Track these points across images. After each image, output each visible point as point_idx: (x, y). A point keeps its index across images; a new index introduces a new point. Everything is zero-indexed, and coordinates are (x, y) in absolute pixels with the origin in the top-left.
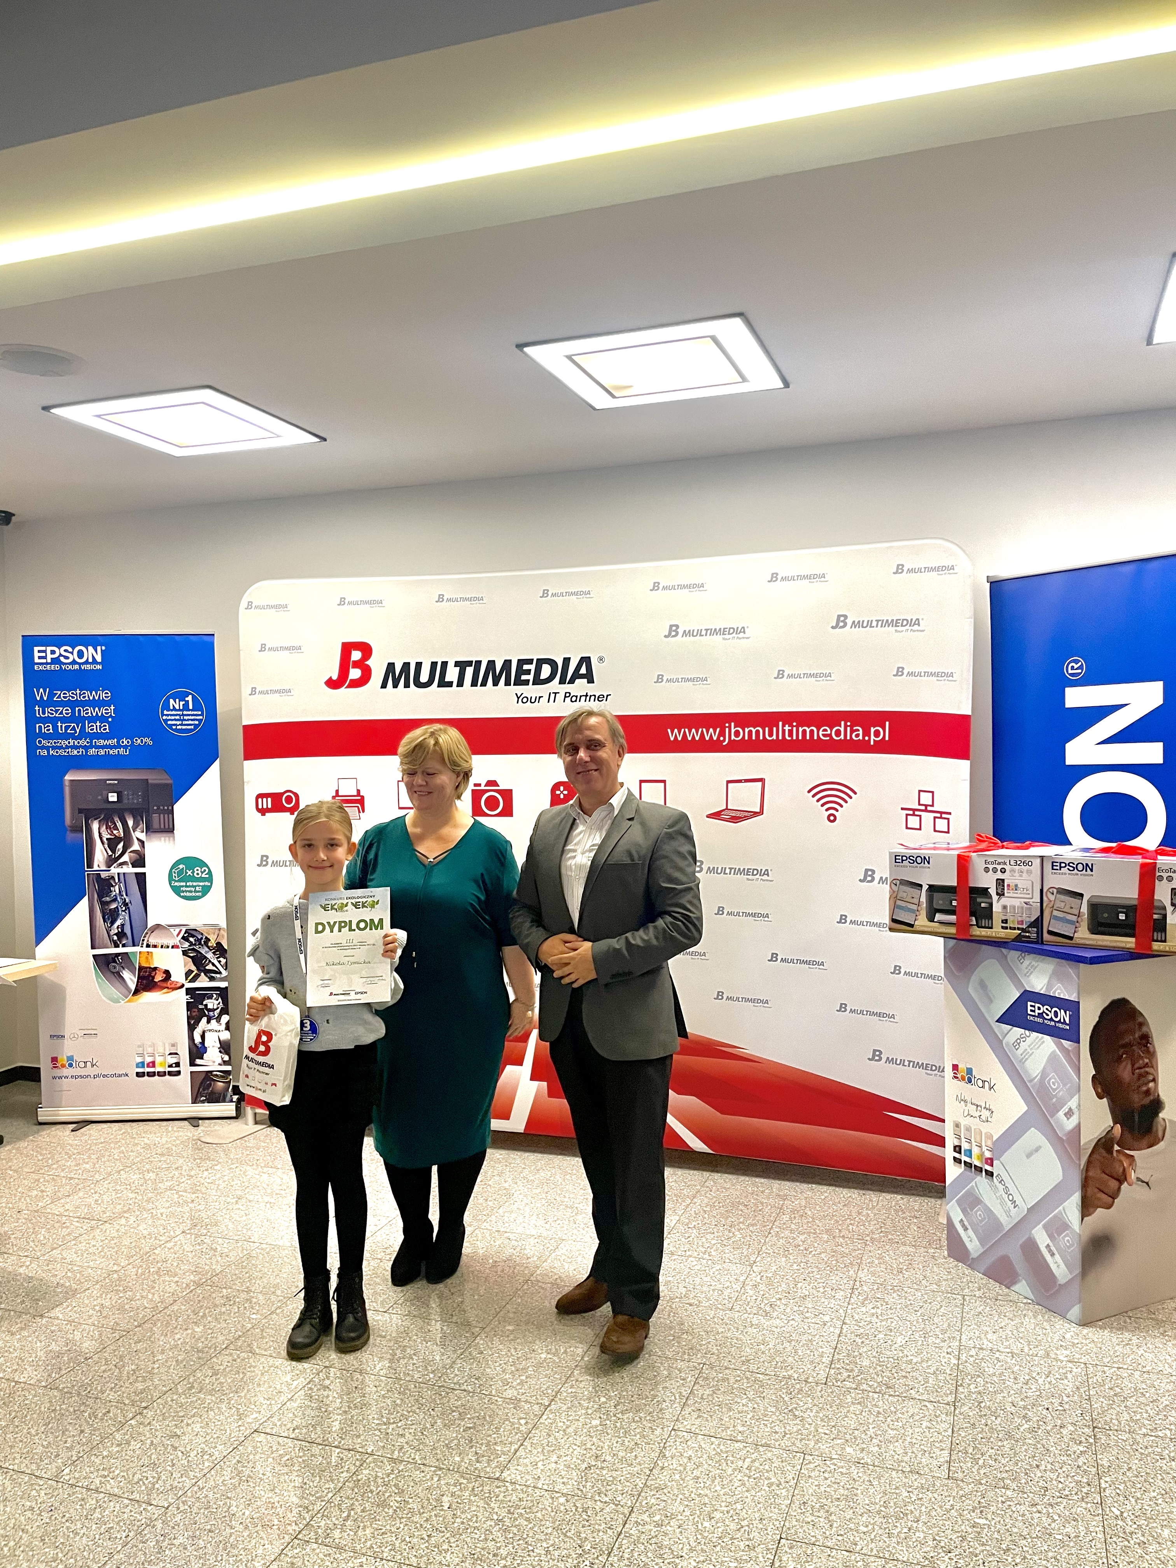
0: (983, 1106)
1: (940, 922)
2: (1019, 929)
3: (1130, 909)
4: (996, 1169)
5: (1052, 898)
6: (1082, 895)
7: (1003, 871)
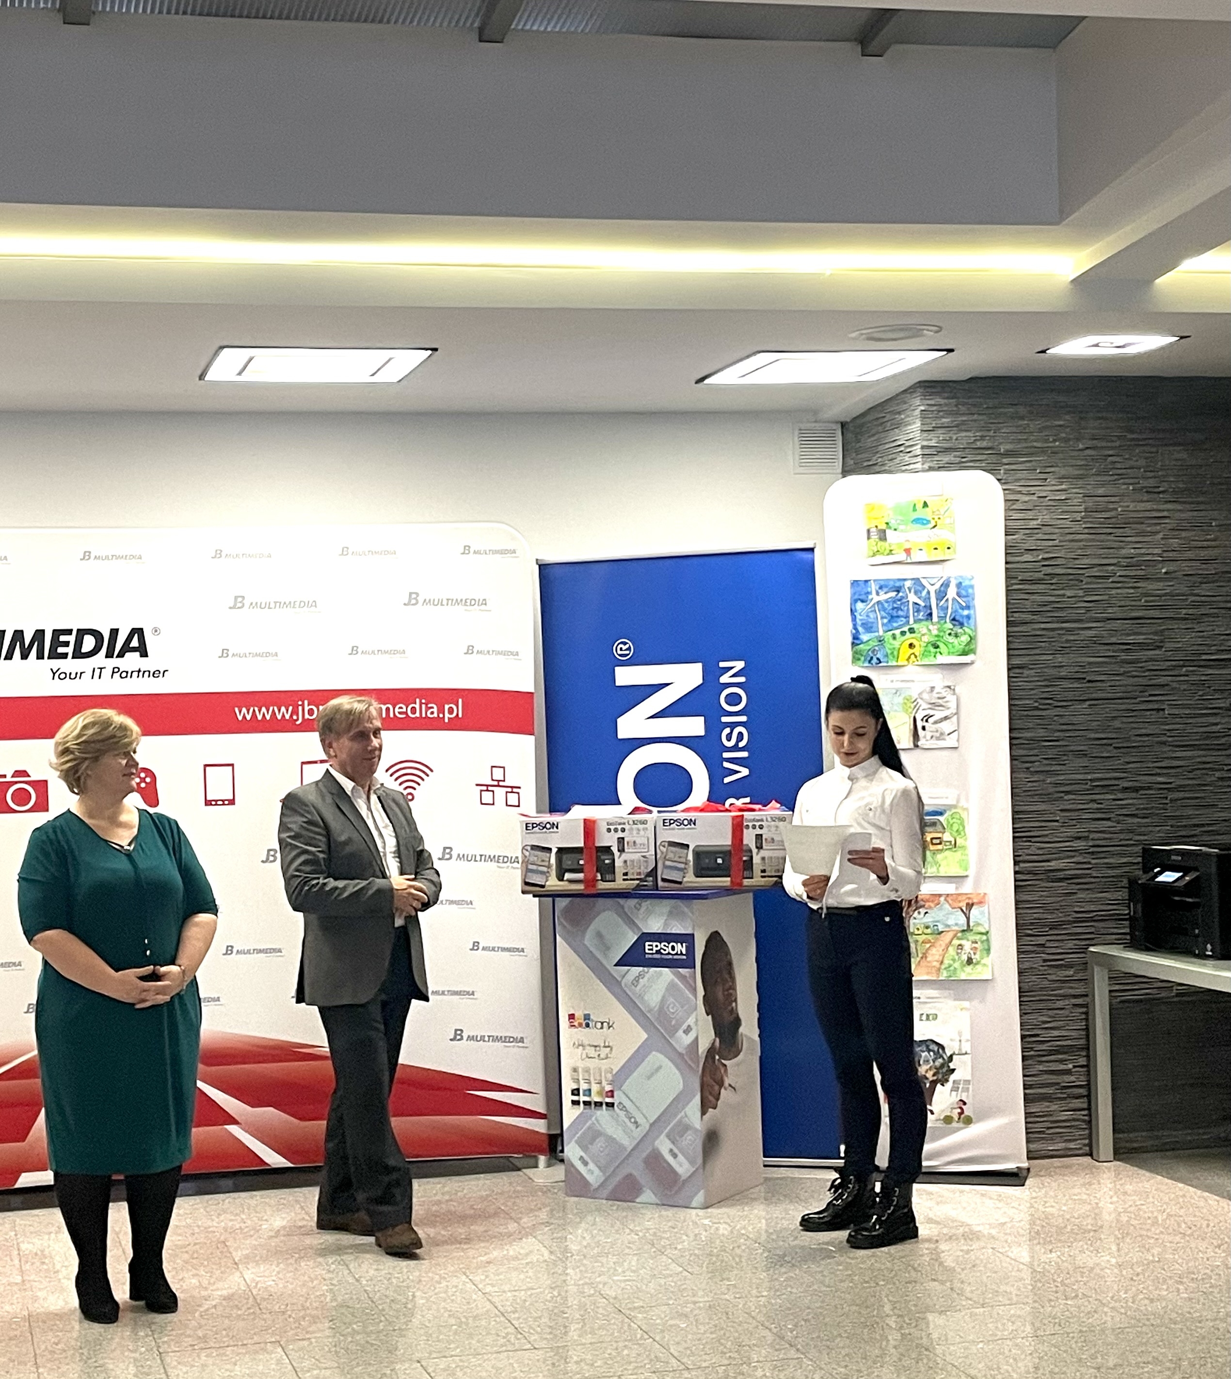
0: (602, 1045)
1: (570, 881)
2: (637, 879)
3: (726, 854)
4: (615, 1100)
5: (664, 850)
6: (688, 846)
7: (623, 830)
